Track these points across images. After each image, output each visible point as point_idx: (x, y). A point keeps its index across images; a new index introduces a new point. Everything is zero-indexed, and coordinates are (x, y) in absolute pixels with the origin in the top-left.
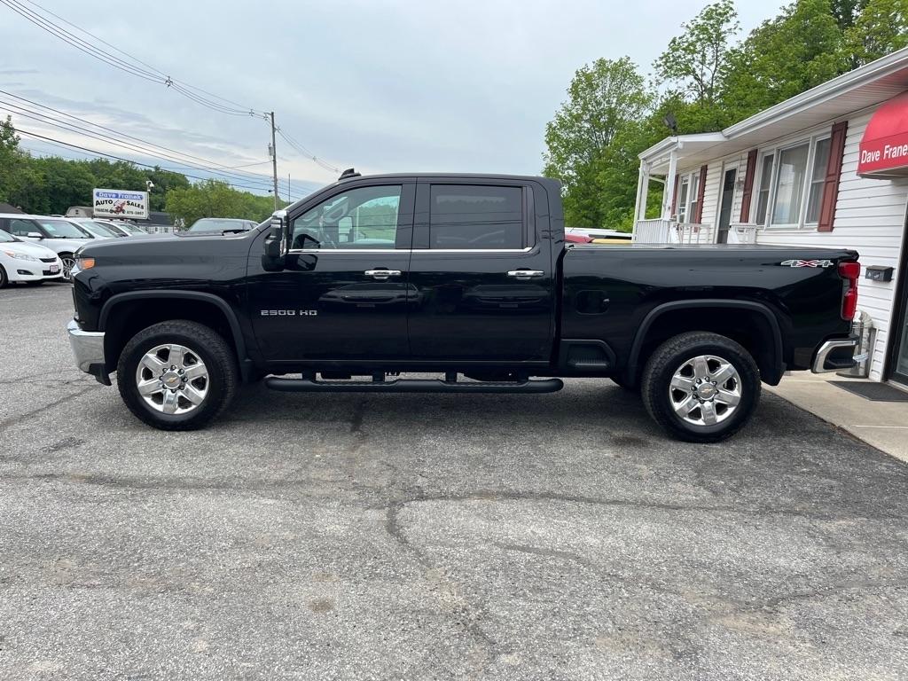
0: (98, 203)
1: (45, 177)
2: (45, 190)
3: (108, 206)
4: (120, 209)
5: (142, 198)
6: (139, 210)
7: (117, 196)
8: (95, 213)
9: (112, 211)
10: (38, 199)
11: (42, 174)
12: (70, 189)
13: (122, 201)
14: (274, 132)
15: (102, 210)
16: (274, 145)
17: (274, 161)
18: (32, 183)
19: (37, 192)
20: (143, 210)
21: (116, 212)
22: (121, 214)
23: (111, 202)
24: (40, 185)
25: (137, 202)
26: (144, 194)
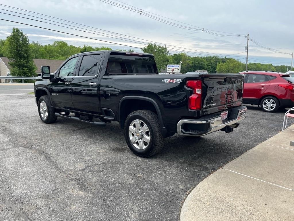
0: (168, 69)
1: (192, 62)
2: (192, 66)
3: (170, 70)
4: (173, 70)
5: (178, 67)
6: (178, 70)
7: (173, 66)
8: (168, 72)
9: (171, 71)
10: (190, 69)
11: (192, 61)
12: (199, 65)
13: (174, 68)
14: (248, 41)
15: (169, 71)
16: (248, 46)
17: (247, 51)
18: (189, 64)
19: (190, 67)
20: (179, 70)
21: (172, 71)
22: (173, 72)
23: (171, 68)
24: (191, 65)
25: (177, 68)
26: (179, 65)
